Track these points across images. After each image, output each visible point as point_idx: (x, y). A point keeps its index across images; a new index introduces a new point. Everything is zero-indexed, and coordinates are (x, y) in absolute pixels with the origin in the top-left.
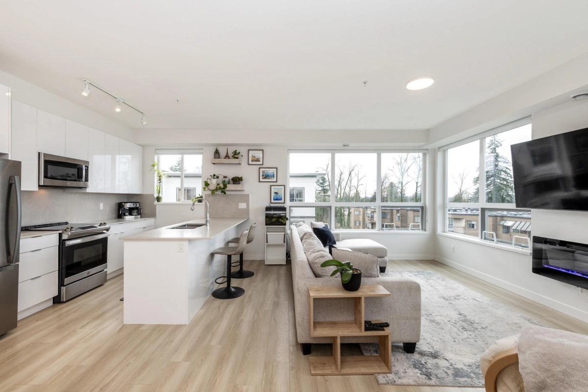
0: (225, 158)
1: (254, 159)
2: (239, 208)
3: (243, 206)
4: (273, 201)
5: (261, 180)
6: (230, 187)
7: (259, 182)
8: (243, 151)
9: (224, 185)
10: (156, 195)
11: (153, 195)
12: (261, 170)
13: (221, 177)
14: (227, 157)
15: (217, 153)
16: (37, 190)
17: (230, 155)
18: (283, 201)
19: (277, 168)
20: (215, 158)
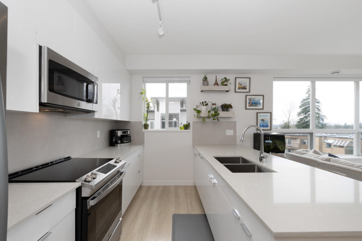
0: (214, 85)
1: (241, 86)
3: (230, 132)
5: (248, 107)
6: (222, 114)
7: (246, 109)
8: (231, 77)
9: (215, 112)
10: (144, 123)
11: (142, 122)
12: (248, 97)
13: (210, 104)
14: (216, 84)
15: (205, 79)
17: (219, 82)
18: (269, 128)
20: (204, 85)
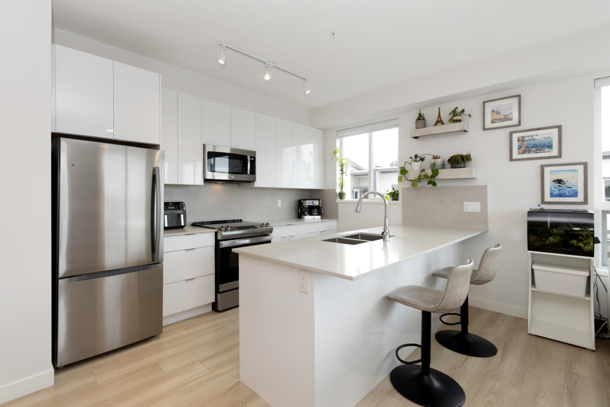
0: (436, 124)
1: (498, 117)
2: (465, 210)
3: (473, 207)
4: (548, 198)
5: (516, 155)
6: (446, 173)
7: (511, 159)
8: (472, 107)
9: (433, 171)
10: (338, 191)
11: (335, 190)
12: (515, 137)
13: (428, 159)
14: (439, 122)
15: (421, 118)
16: (203, 184)
17: (445, 117)
19: (560, 128)
20: (417, 128)
